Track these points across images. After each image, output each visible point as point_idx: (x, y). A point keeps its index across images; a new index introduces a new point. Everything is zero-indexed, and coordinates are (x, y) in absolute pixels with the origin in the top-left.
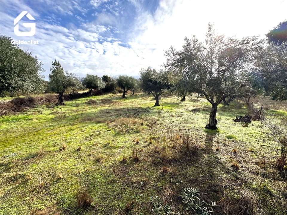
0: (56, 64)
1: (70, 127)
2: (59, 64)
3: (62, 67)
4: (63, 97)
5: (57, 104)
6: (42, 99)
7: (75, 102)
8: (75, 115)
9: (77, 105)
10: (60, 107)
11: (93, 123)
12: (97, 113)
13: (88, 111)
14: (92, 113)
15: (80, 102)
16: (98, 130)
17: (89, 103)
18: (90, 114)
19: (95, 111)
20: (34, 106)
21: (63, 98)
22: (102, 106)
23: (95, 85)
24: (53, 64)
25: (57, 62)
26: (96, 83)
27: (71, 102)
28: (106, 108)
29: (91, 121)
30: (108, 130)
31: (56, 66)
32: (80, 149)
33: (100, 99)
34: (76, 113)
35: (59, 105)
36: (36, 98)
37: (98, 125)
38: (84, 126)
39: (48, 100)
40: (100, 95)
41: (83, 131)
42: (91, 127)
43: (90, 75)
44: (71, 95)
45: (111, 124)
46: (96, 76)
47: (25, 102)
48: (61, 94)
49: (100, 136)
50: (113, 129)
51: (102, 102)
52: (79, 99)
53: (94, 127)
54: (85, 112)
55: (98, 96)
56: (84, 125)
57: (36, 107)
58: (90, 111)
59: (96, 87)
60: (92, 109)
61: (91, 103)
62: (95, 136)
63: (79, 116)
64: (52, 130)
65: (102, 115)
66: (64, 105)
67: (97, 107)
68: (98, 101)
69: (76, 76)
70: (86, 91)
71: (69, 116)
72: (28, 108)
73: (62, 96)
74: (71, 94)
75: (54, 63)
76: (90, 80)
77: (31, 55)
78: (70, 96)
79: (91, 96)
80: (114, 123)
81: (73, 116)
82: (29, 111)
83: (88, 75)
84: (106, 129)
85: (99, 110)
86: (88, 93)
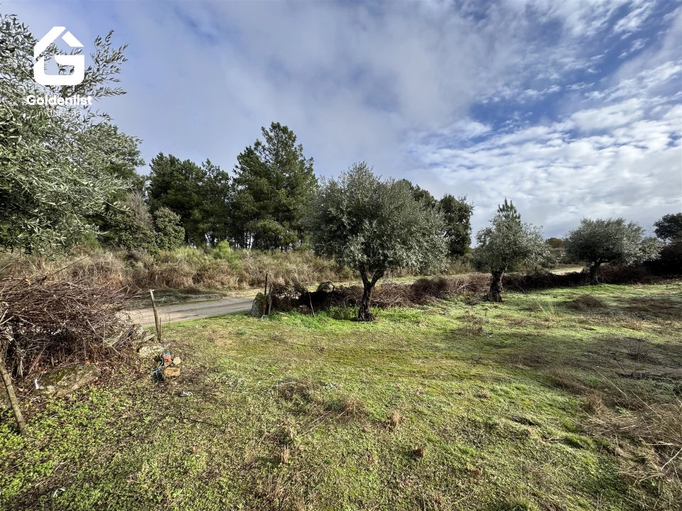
0: (507, 208)
1: (462, 366)
2: (512, 207)
3: (517, 214)
4: (501, 281)
5: (486, 299)
6: (461, 283)
7: (533, 297)
8: (507, 335)
9: (532, 308)
10: (488, 305)
11: (536, 378)
12: (580, 347)
13: (556, 331)
14: (564, 342)
15: (548, 299)
16: (529, 417)
17: (574, 306)
18: (555, 342)
19: (579, 336)
20: (445, 296)
21: (500, 284)
22: (624, 323)
23: (608, 249)
24: (501, 209)
25: (509, 204)
26: (614, 244)
27: (522, 296)
28: (638, 334)
29: (536, 368)
30: (570, 435)
31: (504, 213)
32: (418, 453)
33: (627, 296)
34: (514, 330)
35: (489, 300)
36: (452, 280)
37: (549, 395)
38: (498, 380)
39: (473, 287)
40: (635, 282)
41: (480, 397)
42: (514, 393)
43: (594, 220)
44: (528, 278)
45: (603, 417)
46: (619, 222)
47: (430, 288)
48: (496, 275)
49: (517, 447)
50: (602, 448)
51: (630, 310)
52: (547, 292)
53: (524, 397)
54: (543, 331)
55: (623, 287)
56: (503, 375)
57: (446, 299)
58: (559, 333)
59: (616, 257)
60: (574, 326)
61: (581, 305)
62: (500, 436)
63: (516, 340)
64: (425, 361)
65: (600, 359)
66: (500, 301)
67: (598, 324)
68: (615, 304)
69: (537, 230)
70: (579, 270)
71: (491, 334)
72: (433, 298)
73: (499, 280)
74: (528, 276)
75: (501, 207)
76: (592, 235)
77: (465, 202)
78: (527, 281)
79: (594, 283)
80: (628, 419)
81: (500, 335)
82: (432, 305)
83: (585, 222)
84: (568, 429)
85: (598, 336)
86: (582, 274)
